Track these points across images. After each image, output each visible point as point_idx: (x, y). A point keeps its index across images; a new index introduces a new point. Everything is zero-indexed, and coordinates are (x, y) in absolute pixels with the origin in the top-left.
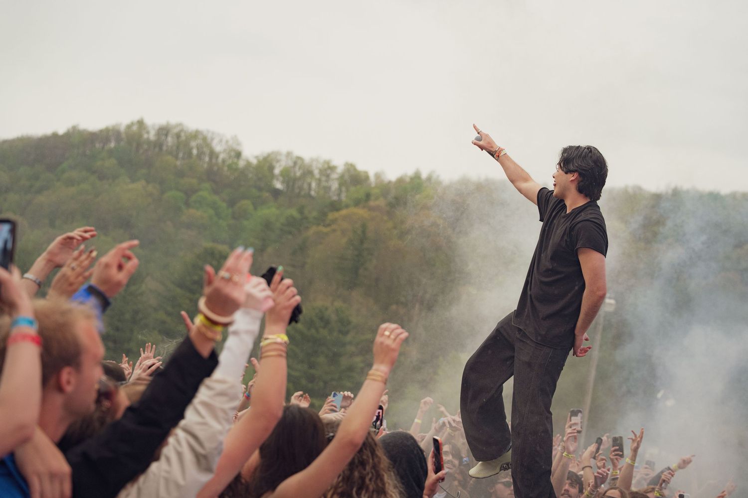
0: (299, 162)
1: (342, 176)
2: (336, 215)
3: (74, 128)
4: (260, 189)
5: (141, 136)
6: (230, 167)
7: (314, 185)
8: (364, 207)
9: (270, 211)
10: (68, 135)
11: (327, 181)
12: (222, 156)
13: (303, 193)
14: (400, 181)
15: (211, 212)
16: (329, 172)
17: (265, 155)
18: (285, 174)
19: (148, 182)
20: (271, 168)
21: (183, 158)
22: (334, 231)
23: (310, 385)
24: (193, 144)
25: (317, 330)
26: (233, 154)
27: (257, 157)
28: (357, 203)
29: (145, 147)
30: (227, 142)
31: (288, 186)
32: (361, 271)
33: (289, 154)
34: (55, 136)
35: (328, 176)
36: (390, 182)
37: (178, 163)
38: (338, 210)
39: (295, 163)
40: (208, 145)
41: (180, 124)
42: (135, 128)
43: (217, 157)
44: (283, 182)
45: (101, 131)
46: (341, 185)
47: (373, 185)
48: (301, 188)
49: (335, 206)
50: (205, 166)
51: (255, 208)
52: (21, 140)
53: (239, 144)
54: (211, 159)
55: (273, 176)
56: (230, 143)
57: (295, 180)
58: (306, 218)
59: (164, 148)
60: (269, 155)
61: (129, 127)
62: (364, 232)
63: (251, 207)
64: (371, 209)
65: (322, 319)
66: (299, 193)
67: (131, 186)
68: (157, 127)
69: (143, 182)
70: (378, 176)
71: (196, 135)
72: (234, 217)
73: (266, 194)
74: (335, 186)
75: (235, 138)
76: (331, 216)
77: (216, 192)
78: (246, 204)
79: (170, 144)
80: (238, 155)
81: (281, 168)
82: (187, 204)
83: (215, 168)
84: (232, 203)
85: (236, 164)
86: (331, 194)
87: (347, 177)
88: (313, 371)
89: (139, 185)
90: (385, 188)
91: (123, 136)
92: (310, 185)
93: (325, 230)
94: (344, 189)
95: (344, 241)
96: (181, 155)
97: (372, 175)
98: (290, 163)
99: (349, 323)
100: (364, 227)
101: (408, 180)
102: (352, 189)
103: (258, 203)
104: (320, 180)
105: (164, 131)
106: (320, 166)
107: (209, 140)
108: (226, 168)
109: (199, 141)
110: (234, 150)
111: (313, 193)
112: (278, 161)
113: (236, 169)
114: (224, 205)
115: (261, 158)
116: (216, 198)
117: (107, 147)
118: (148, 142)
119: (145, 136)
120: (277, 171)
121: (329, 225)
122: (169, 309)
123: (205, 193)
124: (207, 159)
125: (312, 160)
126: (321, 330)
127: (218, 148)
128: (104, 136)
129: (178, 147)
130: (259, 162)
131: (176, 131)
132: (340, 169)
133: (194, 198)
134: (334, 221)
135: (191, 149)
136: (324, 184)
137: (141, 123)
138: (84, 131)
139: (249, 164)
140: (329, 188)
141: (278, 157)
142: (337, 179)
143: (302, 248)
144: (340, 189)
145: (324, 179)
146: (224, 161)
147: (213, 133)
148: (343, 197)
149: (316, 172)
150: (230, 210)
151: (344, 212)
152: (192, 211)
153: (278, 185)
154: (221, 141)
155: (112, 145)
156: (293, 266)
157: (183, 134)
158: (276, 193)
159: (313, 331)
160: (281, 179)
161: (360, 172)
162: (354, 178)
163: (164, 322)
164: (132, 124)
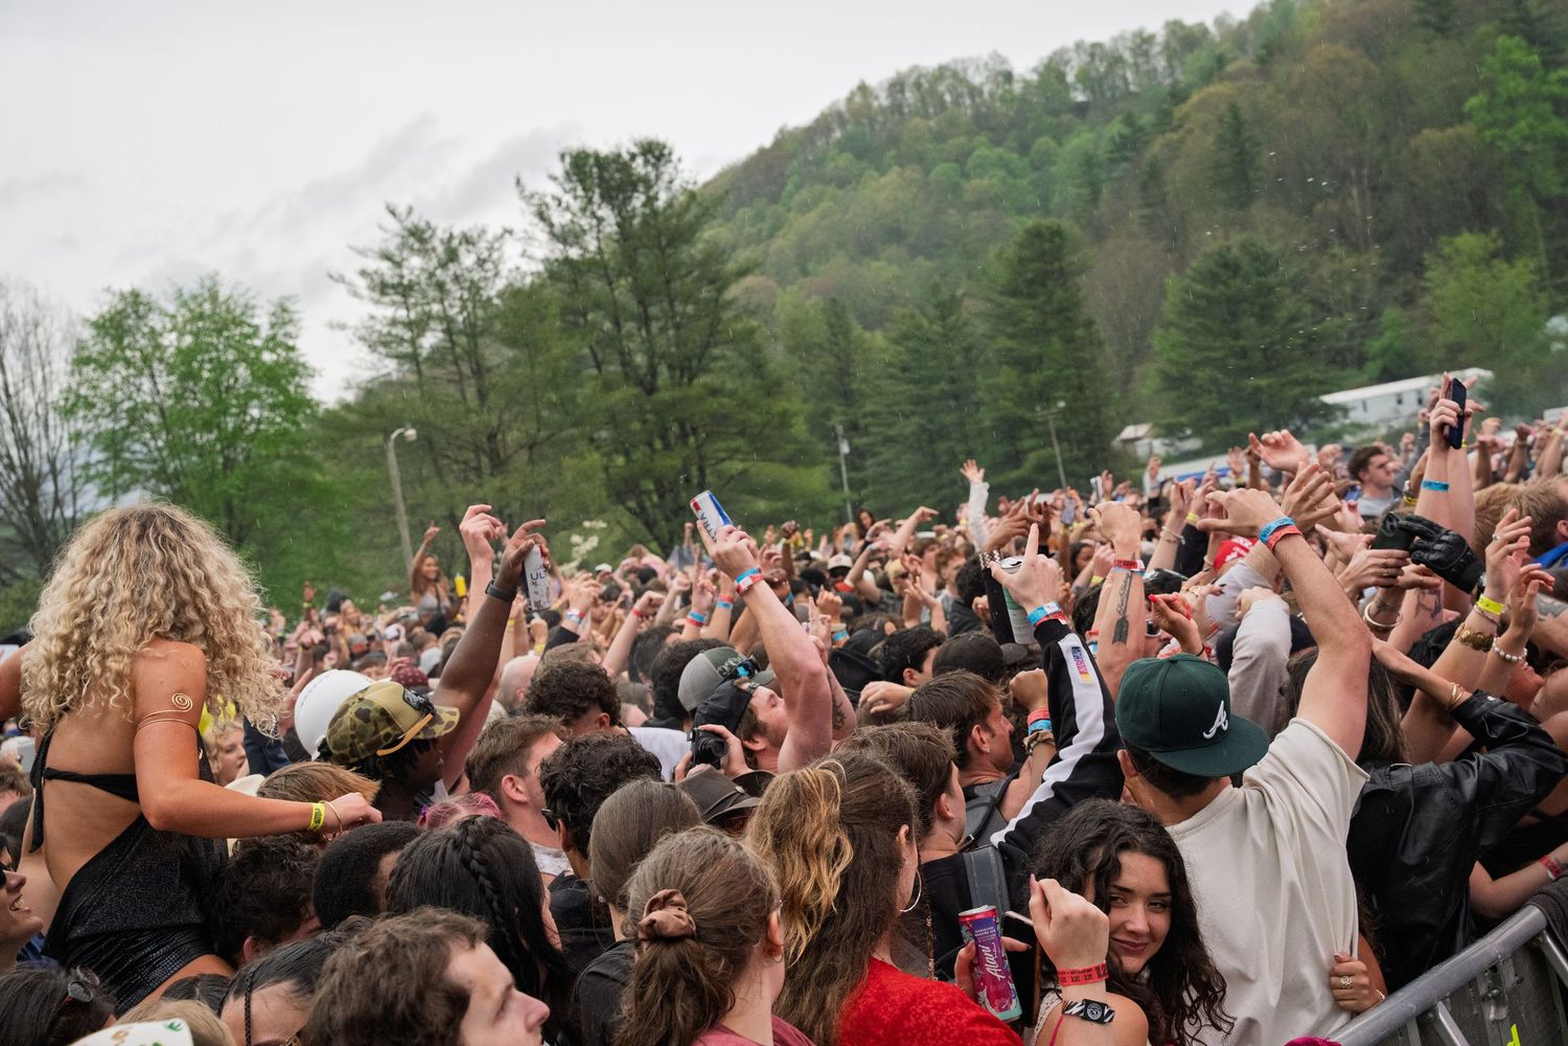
0: (1098, 51)
1: (1167, 46)
2: (1185, 108)
3: (781, 131)
4: (1056, 113)
5: (869, 107)
6: (1002, 99)
7: (1129, 75)
8: (1221, 80)
9: (1082, 139)
10: (778, 144)
11: (1147, 62)
12: (986, 89)
13: (1118, 93)
14: (1257, 15)
15: (1002, 173)
16: (1145, 47)
17: (1046, 61)
18: (1084, 77)
19: (901, 165)
20: (1061, 76)
21: (936, 114)
22: (1190, 131)
23: (1243, 363)
24: (942, 88)
25: (1225, 283)
26: (1000, 79)
27: (1035, 70)
28: (1207, 77)
29: (880, 119)
30: (986, 64)
31: (1093, 92)
32: (1251, 174)
33: (1079, 46)
34: (762, 152)
35: (1146, 54)
36: (1242, 24)
37: (932, 123)
38: (1184, 100)
39: (1092, 55)
40: (963, 81)
41: (915, 68)
42: (858, 99)
43: (981, 93)
44: (1085, 90)
45: (817, 121)
46: (1169, 60)
47: (1218, 39)
48: (1114, 88)
49: (1178, 96)
50: (969, 112)
51: (1060, 144)
52: (722, 175)
53: (1004, 61)
54: (972, 97)
55: (1067, 87)
56: (991, 64)
57: (1101, 79)
58: (1141, 129)
59: (906, 110)
60: (1051, 59)
61: (850, 100)
62: (1236, 117)
63: (1053, 144)
64: (1234, 77)
65: (1226, 266)
66: (1113, 96)
67: (883, 180)
68: (886, 85)
69: (896, 169)
70: (1219, 22)
71: (941, 73)
72: (1036, 168)
73: (1066, 117)
74: (1161, 63)
75: (996, 56)
76: (1179, 111)
77: (997, 143)
78: (1044, 142)
79: (911, 101)
80: (1008, 77)
81: (1075, 72)
82: (965, 175)
83: (984, 110)
84: (1024, 148)
85: (1010, 91)
86: (1160, 78)
87: (1174, 44)
88: (1241, 342)
89: (893, 175)
90: (1238, 36)
91: (847, 116)
92: (1124, 78)
93: (1175, 136)
94: (1176, 63)
95: (1210, 139)
96: (931, 110)
97: (1210, 24)
98: (1085, 58)
99: (1268, 256)
100: (1234, 109)
101: (1268, 9)
102: (1189, 58)
103: (1060, 134)
104: (1136, 65)
105: (897, 86)
106: (1129, 44)
107: (961, 74)
108: (998, 104)
109: (948, 81)
110: (1000, 73)
111: (1132, 88)
112: (1067, 63)
113: (1013, 100)
114: (1015, 156)
115: (1041, 69)
116: (1000, 150)
117: (832, 141)
118: (883, 110)
119: (875, 104)
120: (1070, 78)
121: (1180, 126)
122: (1010, 330)
123: (983, 150)
124: (968, 102)
125: (1115, 40)
126: (1232, 282)
127: (977, 78)
128: (822, 126)
129: (923, 101)
130: (1041, 75)
131: (912, 79)
132: (1161, 35)
133: (971, 162)
134: (1186, 117)
135: (941, 97)
136: (1144, 68)
137: (863, 89)
138: (796, 129)
139: (1027, 84)
140: (1155, 70)
141: (1066, 57)
142: (1160, 53)
143: (1154, 175)
144: (1171, 66)
145: (1141, 60)
146: (992, 95)
147: (963, 61)
148: (1180, 76)
149: (1128, 56)
150: (1026, 160)
151: (1195, 98)
152: (975, 182)
153: (1080, 97)
154: (978, 68)
155: (838, 134)
156: (1149, 205)
157: (923, 80)
158: (1081, 110)
159: (1221, 287)
160: (1079, 86)
161: (1191, 28)
162: (1185, 40)
163: (1010, 350)
164: (853, 94)
